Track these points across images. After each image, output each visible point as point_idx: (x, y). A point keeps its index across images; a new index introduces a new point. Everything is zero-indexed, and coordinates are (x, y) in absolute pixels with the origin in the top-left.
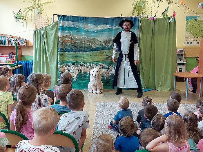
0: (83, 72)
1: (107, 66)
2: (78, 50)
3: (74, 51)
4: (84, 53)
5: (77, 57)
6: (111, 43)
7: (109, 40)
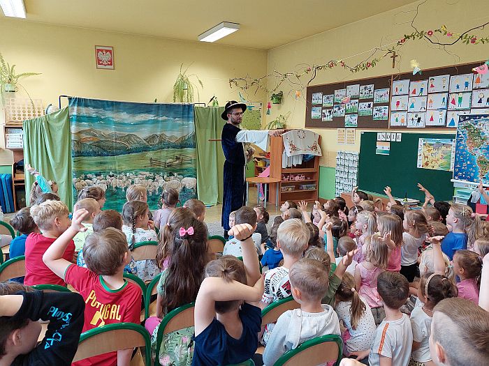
1: (152, 175)
2: (105, 153)
3: (99, 155)
4: (116, 156)
5: (105, 163)
6: (157, 141)
7: (153, 137)
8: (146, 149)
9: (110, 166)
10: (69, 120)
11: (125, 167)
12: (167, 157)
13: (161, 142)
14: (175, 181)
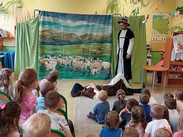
0: (61, 63)
1: (83, 58)
2: (57, 43)
3: (53, 45)
4: (63, 46)
5: (57, 49)
6: (88, 38)
7: (86, 35)
8: (80, 43)
9: (60, 51)
10: (38, 24)
11: (68, 53)
12: (93, 48)
13: (90, 39)
14: (97, 63)
